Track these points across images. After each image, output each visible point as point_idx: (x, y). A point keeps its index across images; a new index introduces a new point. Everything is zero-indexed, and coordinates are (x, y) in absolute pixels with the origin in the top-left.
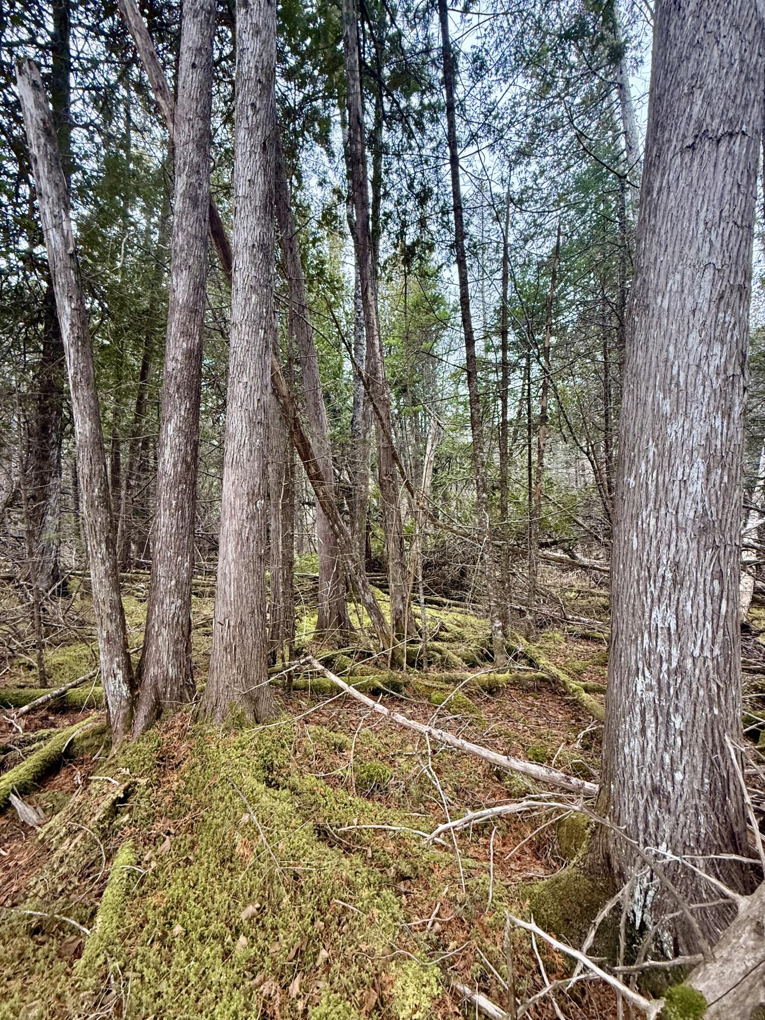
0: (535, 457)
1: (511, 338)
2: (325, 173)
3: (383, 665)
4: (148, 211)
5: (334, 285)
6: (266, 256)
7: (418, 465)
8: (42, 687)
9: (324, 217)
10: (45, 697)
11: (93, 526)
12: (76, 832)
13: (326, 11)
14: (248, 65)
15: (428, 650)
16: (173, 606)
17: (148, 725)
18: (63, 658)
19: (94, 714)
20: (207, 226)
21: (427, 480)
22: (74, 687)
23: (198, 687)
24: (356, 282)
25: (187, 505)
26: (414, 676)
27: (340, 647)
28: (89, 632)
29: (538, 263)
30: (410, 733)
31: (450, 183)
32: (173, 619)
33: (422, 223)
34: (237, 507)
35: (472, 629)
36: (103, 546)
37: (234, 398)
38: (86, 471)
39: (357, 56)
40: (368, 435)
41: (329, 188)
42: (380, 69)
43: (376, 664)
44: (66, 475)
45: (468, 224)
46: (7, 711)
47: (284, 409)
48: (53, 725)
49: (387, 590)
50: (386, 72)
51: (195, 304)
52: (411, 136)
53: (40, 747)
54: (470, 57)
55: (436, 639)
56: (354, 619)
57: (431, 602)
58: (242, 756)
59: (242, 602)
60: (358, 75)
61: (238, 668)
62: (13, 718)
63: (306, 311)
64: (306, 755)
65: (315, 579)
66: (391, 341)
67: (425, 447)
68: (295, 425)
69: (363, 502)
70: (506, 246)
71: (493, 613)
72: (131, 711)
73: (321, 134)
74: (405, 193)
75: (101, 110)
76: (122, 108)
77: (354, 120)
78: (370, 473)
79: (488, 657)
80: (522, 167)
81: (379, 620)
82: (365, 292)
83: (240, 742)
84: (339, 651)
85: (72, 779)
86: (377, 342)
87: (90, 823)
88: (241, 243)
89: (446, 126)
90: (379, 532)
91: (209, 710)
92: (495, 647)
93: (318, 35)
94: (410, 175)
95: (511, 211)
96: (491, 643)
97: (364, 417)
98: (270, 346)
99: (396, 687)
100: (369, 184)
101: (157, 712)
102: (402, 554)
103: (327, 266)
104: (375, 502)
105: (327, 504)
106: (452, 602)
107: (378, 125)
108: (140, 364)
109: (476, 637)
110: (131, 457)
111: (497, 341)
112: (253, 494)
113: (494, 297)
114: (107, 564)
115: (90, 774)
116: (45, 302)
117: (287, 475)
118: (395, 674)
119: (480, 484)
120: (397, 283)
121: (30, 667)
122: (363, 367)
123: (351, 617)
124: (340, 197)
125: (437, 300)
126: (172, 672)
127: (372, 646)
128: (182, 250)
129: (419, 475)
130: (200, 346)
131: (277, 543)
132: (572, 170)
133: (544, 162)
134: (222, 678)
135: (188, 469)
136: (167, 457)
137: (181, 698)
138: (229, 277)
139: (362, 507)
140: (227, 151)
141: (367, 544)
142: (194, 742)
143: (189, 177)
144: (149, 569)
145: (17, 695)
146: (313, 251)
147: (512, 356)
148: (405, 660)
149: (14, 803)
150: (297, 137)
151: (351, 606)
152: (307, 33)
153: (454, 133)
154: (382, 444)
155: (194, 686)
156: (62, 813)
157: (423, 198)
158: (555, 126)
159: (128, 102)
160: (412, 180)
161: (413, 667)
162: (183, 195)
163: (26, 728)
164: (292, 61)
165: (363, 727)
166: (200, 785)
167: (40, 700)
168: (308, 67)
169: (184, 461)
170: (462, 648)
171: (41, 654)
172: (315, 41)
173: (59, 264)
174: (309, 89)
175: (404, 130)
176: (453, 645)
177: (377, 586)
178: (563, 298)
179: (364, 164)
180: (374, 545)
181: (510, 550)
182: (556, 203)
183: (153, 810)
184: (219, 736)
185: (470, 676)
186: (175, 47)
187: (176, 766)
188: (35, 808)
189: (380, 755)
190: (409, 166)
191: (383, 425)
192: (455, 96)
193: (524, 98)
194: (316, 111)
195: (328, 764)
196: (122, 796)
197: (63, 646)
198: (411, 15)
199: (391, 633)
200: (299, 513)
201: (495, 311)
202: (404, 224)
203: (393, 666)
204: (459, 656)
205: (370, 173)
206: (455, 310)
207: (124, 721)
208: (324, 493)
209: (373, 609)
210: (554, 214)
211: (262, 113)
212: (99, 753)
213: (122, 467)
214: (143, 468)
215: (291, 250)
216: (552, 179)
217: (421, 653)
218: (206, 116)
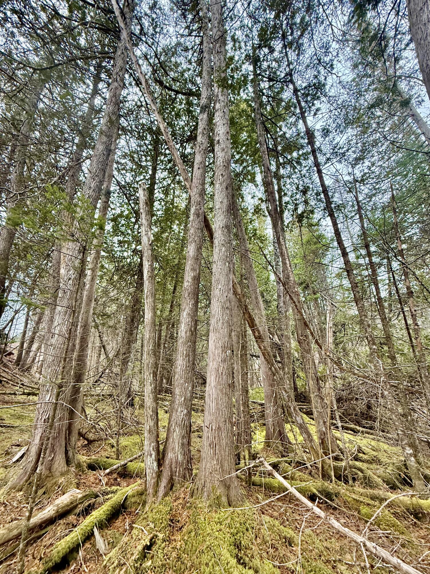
0: (410, 321)
1: (373, 249)
2: (254, 193)
3: (316, 476)
4: (179, 225)
5: (262, 239)
6: (228, 230)
7: (323, 330)
8: (116, 459)
9: (255, 210)
10: (117, 465)
11: (148, 365)
12: (122, 565)
13: (251, 136)
14: (220, 162)
15: (351, 467)
16: (182, 413)
17: (166, 493)
18: (127, 443)
19: (139, 481)
20: (203, 224)
21: (330, 338)
22: (131, 461)
23: (194, 472)
24: (274, 236)
25: (191, 354)
26: (342, 488)
27: (283, 456)
28: (141, 429)
29: (382, 207)
30: (346, 541)
31: (319, 181)
32: (182, 422)
33: (306, 202)
34: (216, 355)
35: (386, 454)
36: (152, 375)
37: (214, 297)
38: (148, 337)
39: (265, 146)
40: (288, 313)
41: (257, 198)
42: (276, 148)
43: (310, 474)
44: (139, 343)
45: (332, 197)
46: (100, 471)
47: (240, 301)
48: (119, 485)
49: (312, 416)
50: (279, 148)
51: (197, 256)
52: (295, 168)
53: (111, 498)
54: (321, 130)
55: (356, 459)
56: (290, 435)
57: (347, 429)
58: (220, 530)
59: (219, 414)
60: (267, 152)
61: (218, 460)
62: (102, 476)
63: (249, 252)
64: (265, 542)
65: (262, 405)
66: (296, 261)
67: (326, 319)
68: (245, 309)
69: (289, 354)
70: (358, 202)
71: (402, 440)
72: (157, 481)
73: (251, 179)
74: (295, 191)
75: (164, 194)
76: (172, 191)
77: (266, 169)
78: (292, 336)
79: (407, 482)
80: (359, 165)
81: (309, 437)
82: (278, 239)
83: (219, 519)
84: (282, 459)
85: (124, 524)
86: (288, 262)
87: (130, 560)
88: (217, 227)
89: (313, 159)
90: (301, 374)
91: (200, 489)
92: (412, 472)
93: (247, 145)
94: (296, 184)
95: (357, 186)
96: (407, 469)
97: (284, 303)
98: (232, 270)
99: (328, 495)
100: (276, 192)
101: (171, 485)
102: (319, 390)
103: (258, 232)
104: (296, 355)
105: (266, 354)
106: (364, 429)
107: (278, 168)
108: (173, 288)
109: (391, 461)
110: (167, 333)
111: (363, 252)
112: (225, 347)
113: (356, 229)
114: (153, 386)
115: (133, 523)
116: (139, 267)
117: (242, 338)
118: (326, 484)
119: (370, 339)
120: (295, 233)
121: (113, 446)
122: (281, 276)
123: (288, 435)
124: (262, 201)
125: (320, 237)
126: (180, 458)
127: (305, 458)
128: (192, 235)
129: (323, 337)
130: (199, 274)
131: (238, 378)
132: (392, 159)
133: (373, 160)
134: (208, 466)
135: (192, 334)
136: (182, 328)
137: (184, 477)
138: (212, 242)
139: (289, 358)
140: (211, 195)
141: (294, 383)
142: (191, 512)
143: (196, 207)
144: (171, 393)
145: (105, 462)
146: (251, 226)
147: (375, 259)
148: (333, 474)
149: (95, 534)
150: (241, 183)
151: (288, 426)
152: (243, 145)
153: (317, 160)
154: (297, 317)
155: (192, 470)
156: (117, 548)
157: (305, 192)
158: (375, 143)
159: (174, 189)
160: (298, 186)
161: (340, 481)
162: (194, 214)
163: (107, 484)
164: (237, 157)
165: (306, 527)
166: (194, 549)
167: (115, 467)
168: (245, 156)
169: (191, 330)
170: (381, 471)
171: (118, 438)
172: (247, 147)
173: (146, 248)
174: (245, 164)
175: (291, 167)
176: (371, 467)
177: (304, 413)
178: (405, 221)
179: (273, 185)
180: (299, 383)
181: (405, 389)
182: (386, 176)
183: (165, 562)
184: (206, 510)
185: (392, 496)
186: (192, 166)
187: (180, 529)
188: (104, 540)
189: (322, 558)
190: (295, 180)
191: (296, 306)
192: (315, 147)
193: (354, 137)
194: (249, 171)
195: (281, 555)
196: (149, 544)
197: (128, 436)
198: (288, 125)
199: (319, 449)
200: (250, 362)
201: (358, 236)
202: (296, 205)
203: (324, 476)
204: (379, 477)
205: (276, 188)
206: (332, 240)
207: (153, 488)
208: (264, 347)
209: (303, 428)
210: (386, 181)
211: (226, 176)
212: (139, 508)
213: (162, 338)
214: (172, 337)
215: (240, 226)
216: (381, 166)
217: (345, 470)
218: (203, 184)
